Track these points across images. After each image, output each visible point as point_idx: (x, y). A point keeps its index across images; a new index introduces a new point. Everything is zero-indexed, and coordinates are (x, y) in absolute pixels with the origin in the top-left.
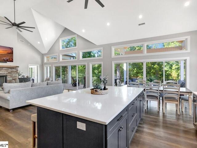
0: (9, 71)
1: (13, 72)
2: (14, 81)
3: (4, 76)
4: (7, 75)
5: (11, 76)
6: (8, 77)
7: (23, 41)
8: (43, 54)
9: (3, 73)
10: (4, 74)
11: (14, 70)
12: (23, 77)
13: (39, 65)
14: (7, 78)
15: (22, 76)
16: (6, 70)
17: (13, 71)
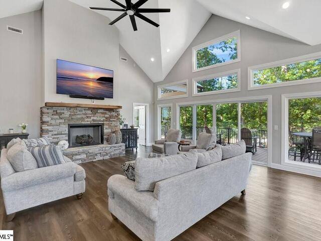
0: (106, 116)
1: (113, 118)
2: (114, 134)
3: (98, 126)
4: (103, 124)
5: (110, 126)
6: (105, 127)
7: (126, 60)
8: (154, 83)
9: (98, 119)
10: (100, 121)
11: (114, 114)
12: (125, 128)
13: (148, 105)
14: (105, 129)
15: (125, 125)
16: (102, 113)
17: (113, 116)
